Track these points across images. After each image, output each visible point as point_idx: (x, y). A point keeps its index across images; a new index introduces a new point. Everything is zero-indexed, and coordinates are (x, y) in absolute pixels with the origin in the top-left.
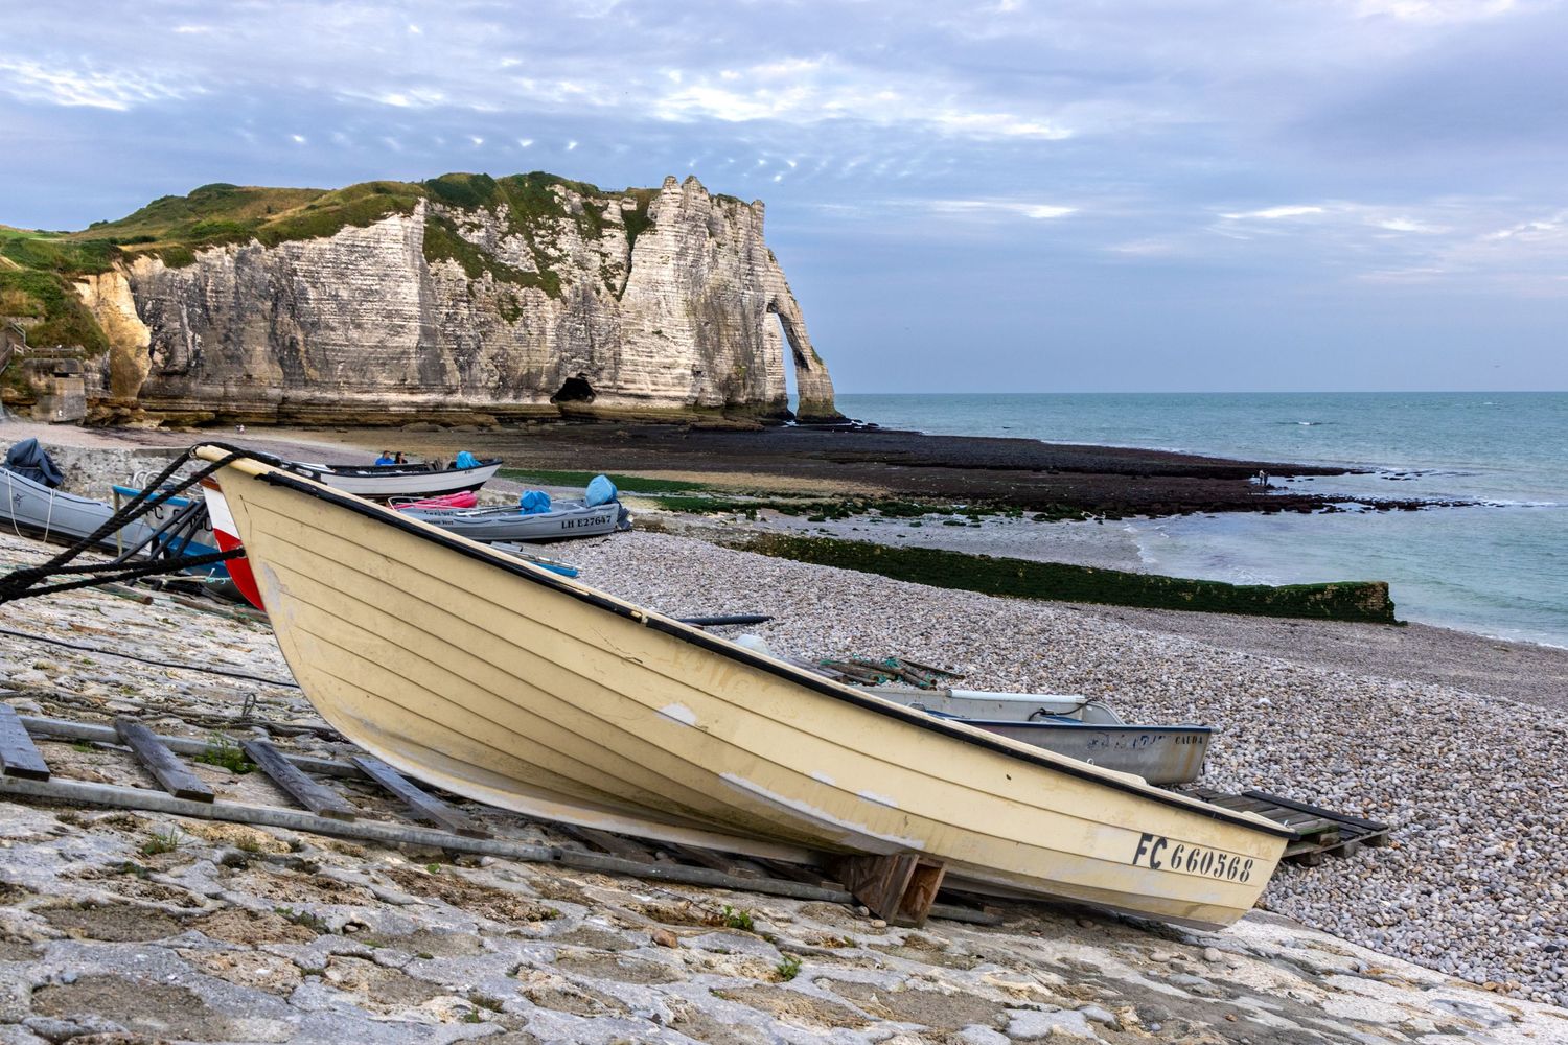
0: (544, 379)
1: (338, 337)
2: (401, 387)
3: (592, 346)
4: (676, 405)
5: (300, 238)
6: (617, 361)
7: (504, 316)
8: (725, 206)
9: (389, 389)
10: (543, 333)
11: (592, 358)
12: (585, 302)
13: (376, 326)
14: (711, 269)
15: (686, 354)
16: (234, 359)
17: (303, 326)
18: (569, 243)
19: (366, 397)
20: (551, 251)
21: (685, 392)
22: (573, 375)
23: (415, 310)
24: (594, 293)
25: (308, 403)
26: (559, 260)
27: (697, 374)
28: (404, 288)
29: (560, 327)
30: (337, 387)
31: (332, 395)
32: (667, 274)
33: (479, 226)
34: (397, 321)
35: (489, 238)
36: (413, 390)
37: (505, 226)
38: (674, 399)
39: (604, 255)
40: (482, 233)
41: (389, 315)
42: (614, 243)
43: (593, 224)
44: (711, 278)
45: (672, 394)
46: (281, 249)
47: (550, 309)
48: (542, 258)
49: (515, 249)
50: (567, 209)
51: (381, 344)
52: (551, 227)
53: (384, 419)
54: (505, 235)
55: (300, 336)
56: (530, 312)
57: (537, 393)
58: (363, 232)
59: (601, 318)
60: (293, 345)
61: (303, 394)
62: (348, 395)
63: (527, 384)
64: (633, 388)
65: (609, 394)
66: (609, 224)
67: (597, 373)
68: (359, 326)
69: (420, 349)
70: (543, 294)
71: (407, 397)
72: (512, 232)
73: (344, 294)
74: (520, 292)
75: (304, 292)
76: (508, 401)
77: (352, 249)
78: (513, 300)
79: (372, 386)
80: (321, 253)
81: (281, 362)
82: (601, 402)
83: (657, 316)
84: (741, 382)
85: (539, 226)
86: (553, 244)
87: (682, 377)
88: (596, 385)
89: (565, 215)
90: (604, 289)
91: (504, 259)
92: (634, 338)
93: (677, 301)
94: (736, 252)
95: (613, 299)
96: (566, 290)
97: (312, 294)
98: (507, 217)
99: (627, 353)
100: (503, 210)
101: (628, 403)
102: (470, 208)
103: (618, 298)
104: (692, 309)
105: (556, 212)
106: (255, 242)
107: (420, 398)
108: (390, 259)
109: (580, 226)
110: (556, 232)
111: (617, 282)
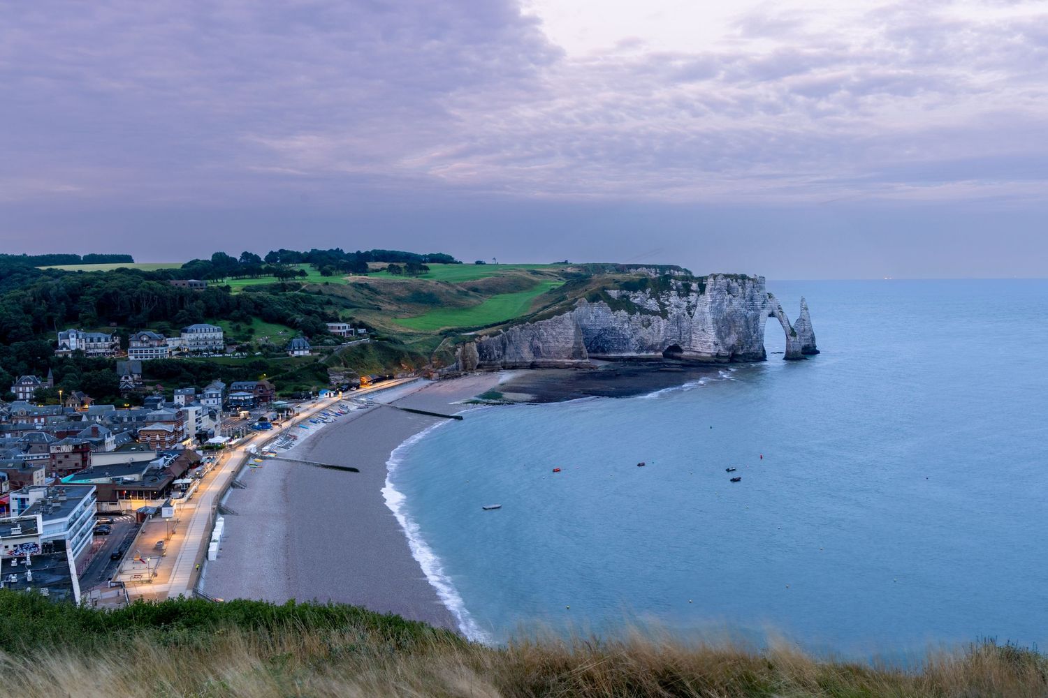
0: (658, 346)
1: (552, 345)
2: (568, 358)
3: (681, 334)
4: (709, 355)
5: (542, 320)
6: (691, 340)
7: (644, 326)
8: (740, 281)
9: (565, 358)
10: (659, 331)
11: (680, 338)
12: (678, 319)
13: (562, 342)
14: (727, 306)
15: (712, 337)
16: (517, 353)
17: (542, 342)
18: (674, 299)
19: (559, 360)
20: (667, 303)
21: (712, 351)
22: (672, 345)
23: (573, 337)
24: (682, 316)
25: (542, 362)
26: (669, 305)
27: (716, 344)
28: (570, 332)
29: (666, 328)
30: (552, 358)
31: (550, 360)
32: (707, 309)
33: (637, 297)
34: (568, 340)
35: (641, 301)
36: (571, 359)
37: (649, 296)
38: (708, 353)
39: (689, 302)
40: (639, 299)
41: (565, 339)
42: (693, 298)
43: (685, 291)
44: (727, 309)
45: (707, 351)
46: (536, 324)
47: (663, 323)
48: (662, 305)
49: (652, 304)
50: (674, 288)
51: (564, 346)
52: (667, 294)
53: (563, 367)
54: (648, 299)
55: (541, 345)
56: (655, 324)
57: (656, 351)
58: (559, 317)
59: (685, 324)
60: (538, 348)
61: (540, 360)
62: (555, 360)
63: (652, 348)
64: (696, 349)
65: (688, 351)
66: (692, 291)
67: (683, 343)
68: (558, 342)
69: (574, 347)
70: (661, 318)
71: (570, 361)
72: (651, 298)
73: (554, 333)
74: (652, 318)
75: (543, 334)
76: (644, 354)
77: (556, 322)
78: (649, 320)
79: (561, 358)
80: (548, 323)
81: (534, 352)
82: (685, 353)
83: (704, 324)
84: (740, 347)
85: (663, 294)
86: (667, 300)
87: (710, 346)
88: (683, 347)
89: (673, 290)
90: (687, 314)
91: (647, 307)
92: (695, 331)
93: (709, 318)
94: (744, 298)
95: (690, 318)
96: (669, 316)
97: (545, 334)
98: (650, 293)
99: (694, 337)
100: (648, 290)
101: (694, 354)
102: (635, 291)
103: (692, 317)
104: (716, 322)
105: (670, 289)
106: (528, 323)
107: (573, 361)
108: (566, 324)
109: (679, 292)
110: (669, 296)
111: (692, 312)
